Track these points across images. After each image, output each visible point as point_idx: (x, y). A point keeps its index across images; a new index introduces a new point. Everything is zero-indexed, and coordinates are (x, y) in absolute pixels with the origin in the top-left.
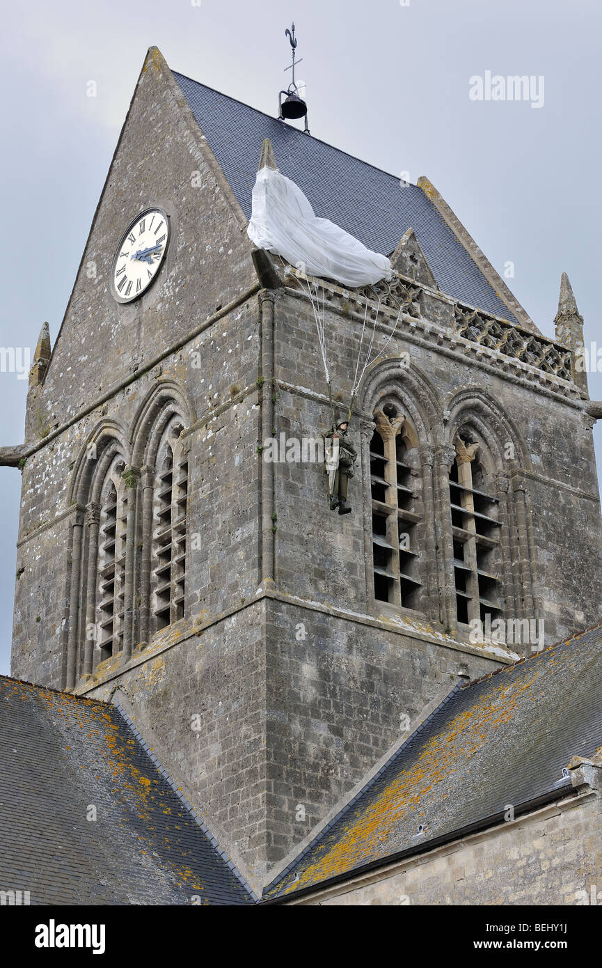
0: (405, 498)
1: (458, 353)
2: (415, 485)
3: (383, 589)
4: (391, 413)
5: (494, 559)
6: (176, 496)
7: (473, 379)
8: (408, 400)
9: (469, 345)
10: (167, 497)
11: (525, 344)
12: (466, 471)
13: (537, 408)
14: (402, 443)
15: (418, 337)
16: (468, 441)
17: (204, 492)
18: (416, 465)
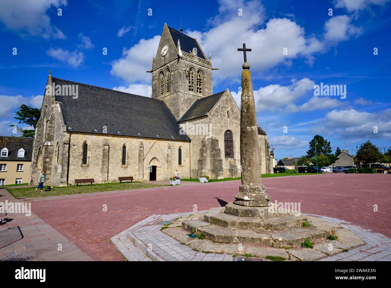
0: (192, 80)
1: (198, 64)
2: (193, 78)
3: (190, 90)
4: (191, 71)
5: (201, 86)
6: (169, 79)
7: (199, 67)
8: (193, 69)
9: (199, 63)
10: (168, 79)
11: (205, 62)
12: (198, 76)
13: (206, 69)
14: (192, 74)
15: (194, 62)
16: (199, 73)
17: (172, 80)
18: (193, 76)
